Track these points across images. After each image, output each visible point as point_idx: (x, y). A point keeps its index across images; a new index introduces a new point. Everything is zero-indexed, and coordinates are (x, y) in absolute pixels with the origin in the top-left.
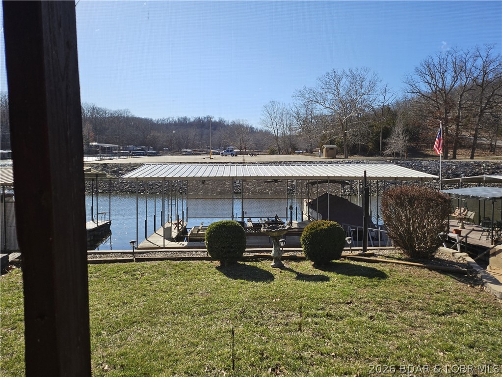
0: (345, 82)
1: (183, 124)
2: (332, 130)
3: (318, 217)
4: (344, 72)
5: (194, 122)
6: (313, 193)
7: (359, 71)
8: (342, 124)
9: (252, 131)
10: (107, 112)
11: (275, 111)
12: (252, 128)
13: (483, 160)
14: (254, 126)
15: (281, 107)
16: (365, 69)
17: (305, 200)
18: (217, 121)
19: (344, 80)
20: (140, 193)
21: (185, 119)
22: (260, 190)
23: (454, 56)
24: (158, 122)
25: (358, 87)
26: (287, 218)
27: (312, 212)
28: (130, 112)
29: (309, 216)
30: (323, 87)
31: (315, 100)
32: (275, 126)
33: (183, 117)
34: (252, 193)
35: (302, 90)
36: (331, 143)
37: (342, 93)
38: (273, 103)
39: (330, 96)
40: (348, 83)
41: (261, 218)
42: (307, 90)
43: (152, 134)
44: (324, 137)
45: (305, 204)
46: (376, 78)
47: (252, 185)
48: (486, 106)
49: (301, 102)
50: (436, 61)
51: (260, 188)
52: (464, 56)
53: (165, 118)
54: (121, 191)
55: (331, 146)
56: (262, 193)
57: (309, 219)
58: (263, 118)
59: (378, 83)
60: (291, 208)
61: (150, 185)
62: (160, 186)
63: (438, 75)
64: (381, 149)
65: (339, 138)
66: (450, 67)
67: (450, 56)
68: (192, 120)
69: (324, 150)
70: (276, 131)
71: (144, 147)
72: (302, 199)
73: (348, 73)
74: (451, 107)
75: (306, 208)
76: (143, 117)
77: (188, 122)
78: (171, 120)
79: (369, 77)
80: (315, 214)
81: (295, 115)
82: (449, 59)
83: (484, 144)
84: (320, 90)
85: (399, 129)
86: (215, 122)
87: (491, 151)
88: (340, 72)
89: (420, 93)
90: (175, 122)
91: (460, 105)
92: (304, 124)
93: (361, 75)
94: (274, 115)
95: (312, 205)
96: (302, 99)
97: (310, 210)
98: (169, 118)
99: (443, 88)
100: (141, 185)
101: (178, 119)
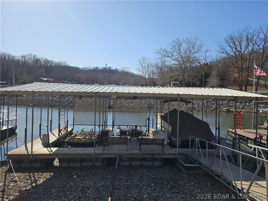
0: (184, 46)
1: (96, 70)
2: (176, 73)
3: (169, 127)
4: (184, 40)
5: (102, 69)
6: (165, 109)
7: (192, 39)
8: (182, 70)
9: (133, 75)
10: (53, 62)
11: (145, 63)
12: (133, 74)
13: (265, 92)
14: (134, 73)
15: (148, 61)
16: (196, 38)
17: (159, 113)
18: (114, 69)
19: (183, 45)
20: (56, 106)
21: (97, 68)
22: (131, 106)
23: (247, 32)
24: (82, 69)
25: (192, 48)
26: (146, 126)
27: (164, 123)
28: (66, 63)
29: (161, 126)
30: (172, 48)
31: (167, 55)
32: (144, 71)
33: (96, 67)
34: (127, 108)
35: (159, 49)
36: (176, 80)
37: (183, 51)
38: (144, 59)
39: (175, 54)
40: (186, 46)
41: (127, 126)
42: (162, 49)
43: (77, 75)
44: (172, 77)
45: (159, 117)
46: (202, 43)
47: (127, 103)
48: (265, 61)
49: (158, 56)
50: (236, 35)
51: (132, 105)
52: (252, 33)
53: (86, 67)
54: (44, 105)
55: (176, 82)
56: (133, 108)
57: (162, 128)
58: (138, 67)
59: (203, 46)
60: (149, 119)
61: (63, 102)
62: (69, 103)
63: (237, 43)
64: (203, 85)
65: (181, 78)
66: (244, 39)
67: (244, 32)
68: (101, 68)
69: (172, 84)
70: (145, 74)
71: (73, 82)
72: (157, 113)
73: (186, 40)
74: (245, 61)
75: (159, 120)
76: (74, 66)
77: (98, 69)
78: (89, 68)
79: (198, 43)
80: (166, 125)
81: (155, 66)
82: (244, 34)
83: (261, 84)
84: (169, 50)
85: (214, 73)
86: (113, 70)
87: (265, 88)
88: (181, 40)
89: (227, 53)
90: (92, 69)
91: (249, 61)
92: (161, 71)
93: (193, 41)
94: (144, 66)
95: (164, 117)
96: (159, 54)
97: (163, 121)
98: (88, 67)
99: (240, 50)
100: (58, 101)
101: (93, 68)
